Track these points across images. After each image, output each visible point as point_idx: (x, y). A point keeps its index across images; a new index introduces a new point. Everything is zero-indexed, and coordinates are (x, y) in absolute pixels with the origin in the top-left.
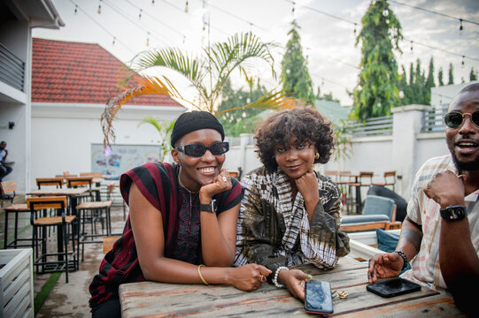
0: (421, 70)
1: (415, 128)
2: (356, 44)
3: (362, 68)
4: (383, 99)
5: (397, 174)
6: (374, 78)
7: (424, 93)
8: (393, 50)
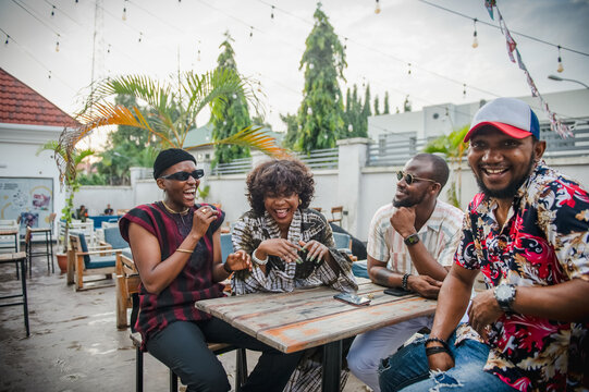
0: (358, 97)
1: (360, 162)
2: (300, 69)
3: (306, 94)
4: (329, 131)
5: (344, 210)
6: (319, 106)
7: (361, 122)
8: (337, 78)
